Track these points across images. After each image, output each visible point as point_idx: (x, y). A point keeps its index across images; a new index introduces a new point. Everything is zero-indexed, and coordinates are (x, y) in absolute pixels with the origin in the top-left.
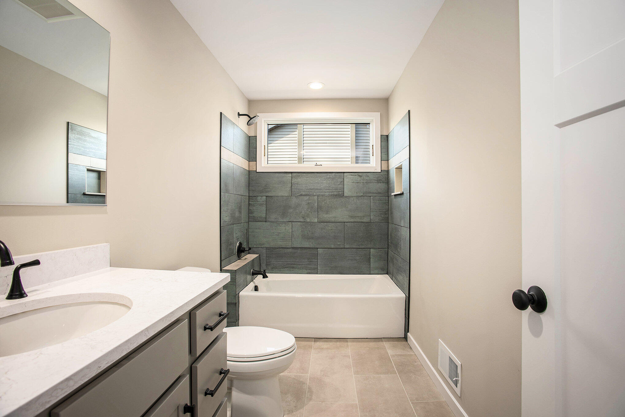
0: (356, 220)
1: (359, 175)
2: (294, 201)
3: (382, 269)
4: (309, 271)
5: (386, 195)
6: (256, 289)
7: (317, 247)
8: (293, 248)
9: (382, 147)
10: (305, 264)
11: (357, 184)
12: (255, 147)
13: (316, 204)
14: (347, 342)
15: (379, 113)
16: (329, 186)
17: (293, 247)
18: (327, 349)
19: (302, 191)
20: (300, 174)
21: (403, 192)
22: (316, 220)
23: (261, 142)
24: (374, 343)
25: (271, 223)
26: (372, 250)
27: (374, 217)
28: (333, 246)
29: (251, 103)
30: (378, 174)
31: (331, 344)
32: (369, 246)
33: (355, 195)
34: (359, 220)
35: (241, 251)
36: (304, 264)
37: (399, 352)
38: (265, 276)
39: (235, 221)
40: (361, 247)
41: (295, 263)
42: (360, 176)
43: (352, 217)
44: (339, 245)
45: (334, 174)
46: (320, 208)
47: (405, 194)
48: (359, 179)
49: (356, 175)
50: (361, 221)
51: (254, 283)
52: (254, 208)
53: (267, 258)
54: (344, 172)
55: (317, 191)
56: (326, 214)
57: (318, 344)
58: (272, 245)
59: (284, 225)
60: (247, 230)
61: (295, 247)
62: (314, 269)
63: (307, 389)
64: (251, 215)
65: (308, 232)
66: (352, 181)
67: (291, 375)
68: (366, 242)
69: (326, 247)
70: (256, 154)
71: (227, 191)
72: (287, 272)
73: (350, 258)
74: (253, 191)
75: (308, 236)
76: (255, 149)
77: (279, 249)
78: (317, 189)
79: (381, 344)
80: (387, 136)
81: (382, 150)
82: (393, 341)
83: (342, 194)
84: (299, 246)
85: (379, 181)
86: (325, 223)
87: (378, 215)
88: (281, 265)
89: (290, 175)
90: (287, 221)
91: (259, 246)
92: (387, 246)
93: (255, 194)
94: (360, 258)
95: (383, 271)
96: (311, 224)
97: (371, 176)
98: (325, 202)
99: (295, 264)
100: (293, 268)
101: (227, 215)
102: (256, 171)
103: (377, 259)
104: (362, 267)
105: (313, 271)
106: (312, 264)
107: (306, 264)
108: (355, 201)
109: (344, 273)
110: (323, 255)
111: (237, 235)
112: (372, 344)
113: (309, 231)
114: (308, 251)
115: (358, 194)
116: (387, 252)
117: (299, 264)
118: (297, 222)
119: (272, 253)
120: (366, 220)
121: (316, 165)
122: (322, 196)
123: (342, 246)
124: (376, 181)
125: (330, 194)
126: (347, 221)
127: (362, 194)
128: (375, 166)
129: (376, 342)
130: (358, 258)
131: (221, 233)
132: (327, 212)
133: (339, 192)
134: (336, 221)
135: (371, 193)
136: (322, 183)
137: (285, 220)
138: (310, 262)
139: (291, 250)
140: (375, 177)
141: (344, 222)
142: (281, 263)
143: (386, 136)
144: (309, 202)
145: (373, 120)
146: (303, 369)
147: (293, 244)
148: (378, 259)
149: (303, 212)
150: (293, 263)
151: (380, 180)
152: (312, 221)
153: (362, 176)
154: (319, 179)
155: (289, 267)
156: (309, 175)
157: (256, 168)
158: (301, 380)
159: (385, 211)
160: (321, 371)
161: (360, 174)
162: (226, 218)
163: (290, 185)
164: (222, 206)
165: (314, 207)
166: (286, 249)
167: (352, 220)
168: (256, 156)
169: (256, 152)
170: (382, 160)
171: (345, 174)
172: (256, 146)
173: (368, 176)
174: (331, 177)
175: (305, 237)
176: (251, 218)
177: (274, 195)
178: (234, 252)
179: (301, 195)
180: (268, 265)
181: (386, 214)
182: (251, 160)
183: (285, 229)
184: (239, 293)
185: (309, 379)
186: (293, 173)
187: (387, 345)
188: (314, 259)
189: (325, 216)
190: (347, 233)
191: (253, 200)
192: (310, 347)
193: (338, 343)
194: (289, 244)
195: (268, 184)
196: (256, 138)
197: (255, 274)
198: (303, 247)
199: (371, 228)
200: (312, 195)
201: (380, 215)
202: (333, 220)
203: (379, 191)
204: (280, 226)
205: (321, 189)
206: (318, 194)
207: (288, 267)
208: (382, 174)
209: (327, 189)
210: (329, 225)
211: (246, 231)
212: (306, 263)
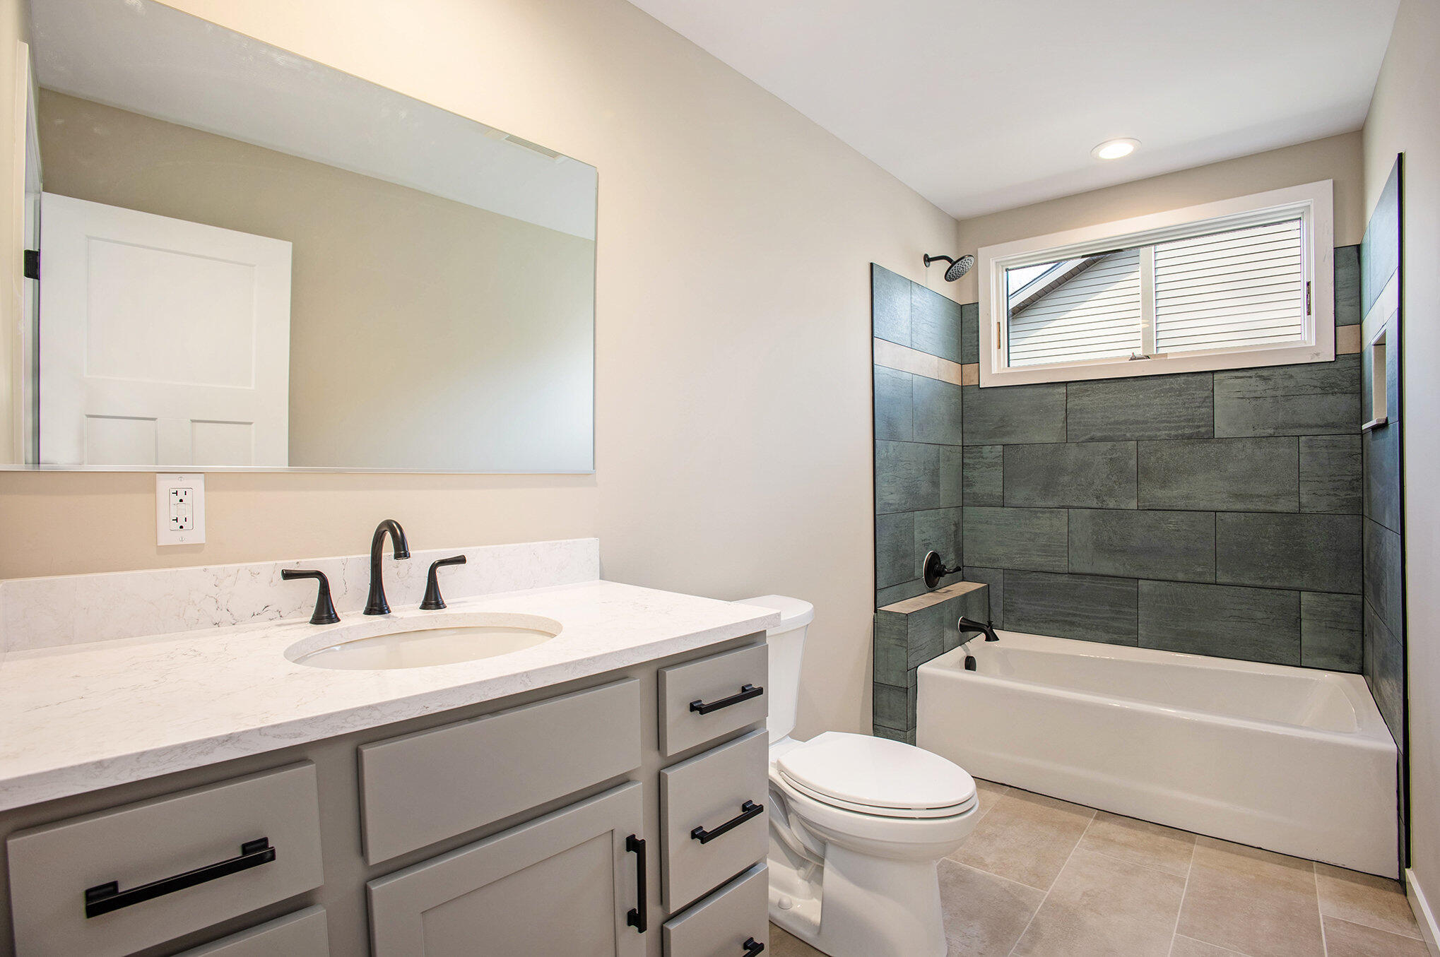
0: (1251, 507)
1: (1260, 377)
2: (1073, 454)
3: (1342, 657)
4: (1115, 636)
5: (1353, 432)
6: (970, 664)
7: (1136, 574)
8: (1071, 574)
9: (1339, 285)
10: (1103, 618)
11: (1254, 403)
12: (976, 329)
13: (1133, 462)
14: (1193, 842)
15: (1328, 184)
16: (1170, 413)
17: (1070, 572)
18: (1126, 845)
19: (1094, 429)
20: (1088, 386)
21: (1387, 420)
22: (1133, 505)
23: (989, 315)
24: (1278, 868)
25: (1015, 509)
26: (1305, 596)
27: (1312, 499)
28: (1181, 576)
29: (961, 226)
30: (1326, 366)
31: (1141, 834)
32: (1297, 583)
33: (1250, 433)
34: (1261, 507)
35: (935, 574)
36: (1101, 618)
37: (1360, 916)
38: (991, 637)
39: (918, 502)
40: (1269, 583)
41: (1078, 613)
42: (1265, 379)
43: (1237, 496)
44: (1200, 574)
45: (1183, 378)
46: (1143, 473)
47: (1391, 426)
48: (1261, 386)
49: (1250, 377)
50: (1268, 508)
51: (966, 650)
52: (976, 473)
53: (1006, 595)
54: (1213, 372)
55: (1135, 426)
56: (1162, 488)
57: (1105, 826)
58: (1019, 562)
59: (1048, 515)
60: (958, 526)
61: (1077, 571)
62: (1129, 633)
63: (1029, 924)
64: (967, 490)
65: (1112, 535)
66: (1239, 395)
67: (1001, 881)
68: (1286, 571)
69: (1162, 576)
70: (978, 345)
71: (893, 436)
72: (1057, 632)
73: (1237, 613)
74: (973, 433)
75: (1111, 545)
76: (975, 334)
77: (1034, 574)
78: (1137, 422)
79: (1303, 875)
80: (1358, 248)
81: (1339, 294)
82: (1352, 881)
83: (1207, 432)
84: (1088, 570)
85: (1327, 388)
86: (1160, 514)
87: (1325, 492)
88: (1041, 615)
89: (1063, 390)
90: (1056, 505)
91: (988, 565)
92: (1361, 588)
93: (977, 441)
94: (1265, 616)
95: (1348, 662)
96: (1120, 513)
97: (1300, 375)
98: (1159, 455)
99: (1075, 615)
100: (1072, 624)
101: (893, 491)
102: (979, 385)
103: (1323, 624)
104: (1272, 642)
105: (1124, 638)
106: (1124, 619)
107: (1107, 618)
108: (1249, 451)
109: (1219, 655)
110: (1154, 599)
111: (924, 537)
112: (1271, 869)
113: (1115, 533)
114: (1111, 585)
115: (1260, 432)
116: (1360, 605)
117: (1087, 617)
118: (1081, 508)
119: (1019, 583)
120: (1283, 505)
121: (1131, 359)
122: (1150, 439)
123: (1209, 579)
124: (1319, 390)
125: (1173, 433)
126: (1224, 508)
127: (1271, 431)
128: (1314, 344)
129: (1287, 866)
130: (1259, 615)
131: (877, 530)
132: (1164, 484)
133: (1199, 427)
134: (1191, 509)
135: (1300, 426)
136: (1148, 405)
137: (1050, 504)
138: (1118, 612)
139: (1067, 579)
140: (1314, 376)
141: (1216, 512)
142: (1039, 608)
143: (1355, 249)
144: (1114, 456)
145: (1309, 206)
146: (1038, 877)
147: (1072, 564)
148: (1328, 625)
149: (1097, 482)
150: (1071, 611)
151: (1332, 386)
152: (1123, 507)
153: (1270, 379)
154: (1141, 396)
155: (1061, 621)
156: (1113, 385)
157: (977, 378)
158: (1022, 899)
159: (1350, 479)
160: (1084, 894)
161: (1265, 373)
162: (892, 497)
163: (1062, 415)
164: (877, 470)
165: (1128, 470)
166: (1053, 575)
167: (1239, 506)
168: (978, 349)
169: (978, 341)
170: (1339, 323)
171: (1216, 376)
172: (978, 327)
173: (1291, 377)
174: (1176, 386)
175: (1103, 548)
176: (966, 497)
177: (1020, 442)
178: (916, 574)
179: (1092, 439)
180: (1009, 611)
181: (1353, 489)
182: (965, 360)
183: (1051, 525)
184: (917, 667)
185: (1044, 903)
186: (1069, 384)
187: (1321, 883)
188: (1130, 607)
189: (1160, 493)
190: (1223, 543)
191: (972, 455)
192: (1080, 829)
193: (1164, 838)
194: (1062, 565)
195: (1008, 416)
196: (978, 308)
197: (968, 628)
198: (1097, 573)
199: (1302, 531)
200: (1120, 439)
201: (1332, 493)
202: (1181, 504)
203: (1331, 418)
204: (1039, 518)
205: (1145, 422)
206: (1137, 434)
207: (1057, 621)
208: (1338, 366)
209: (1164, 421)
210: (1169, 518)
211: (953, 528)
212: (1105, 615)
